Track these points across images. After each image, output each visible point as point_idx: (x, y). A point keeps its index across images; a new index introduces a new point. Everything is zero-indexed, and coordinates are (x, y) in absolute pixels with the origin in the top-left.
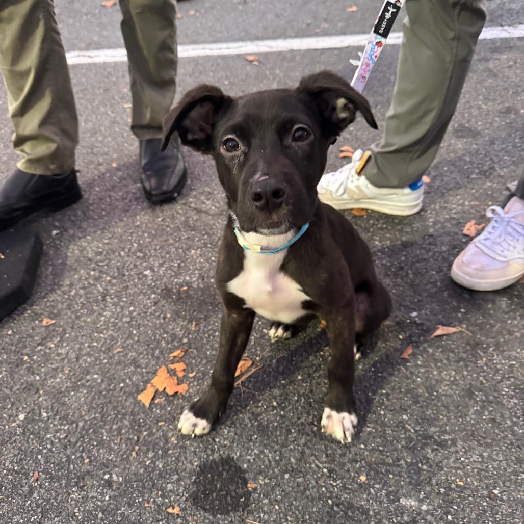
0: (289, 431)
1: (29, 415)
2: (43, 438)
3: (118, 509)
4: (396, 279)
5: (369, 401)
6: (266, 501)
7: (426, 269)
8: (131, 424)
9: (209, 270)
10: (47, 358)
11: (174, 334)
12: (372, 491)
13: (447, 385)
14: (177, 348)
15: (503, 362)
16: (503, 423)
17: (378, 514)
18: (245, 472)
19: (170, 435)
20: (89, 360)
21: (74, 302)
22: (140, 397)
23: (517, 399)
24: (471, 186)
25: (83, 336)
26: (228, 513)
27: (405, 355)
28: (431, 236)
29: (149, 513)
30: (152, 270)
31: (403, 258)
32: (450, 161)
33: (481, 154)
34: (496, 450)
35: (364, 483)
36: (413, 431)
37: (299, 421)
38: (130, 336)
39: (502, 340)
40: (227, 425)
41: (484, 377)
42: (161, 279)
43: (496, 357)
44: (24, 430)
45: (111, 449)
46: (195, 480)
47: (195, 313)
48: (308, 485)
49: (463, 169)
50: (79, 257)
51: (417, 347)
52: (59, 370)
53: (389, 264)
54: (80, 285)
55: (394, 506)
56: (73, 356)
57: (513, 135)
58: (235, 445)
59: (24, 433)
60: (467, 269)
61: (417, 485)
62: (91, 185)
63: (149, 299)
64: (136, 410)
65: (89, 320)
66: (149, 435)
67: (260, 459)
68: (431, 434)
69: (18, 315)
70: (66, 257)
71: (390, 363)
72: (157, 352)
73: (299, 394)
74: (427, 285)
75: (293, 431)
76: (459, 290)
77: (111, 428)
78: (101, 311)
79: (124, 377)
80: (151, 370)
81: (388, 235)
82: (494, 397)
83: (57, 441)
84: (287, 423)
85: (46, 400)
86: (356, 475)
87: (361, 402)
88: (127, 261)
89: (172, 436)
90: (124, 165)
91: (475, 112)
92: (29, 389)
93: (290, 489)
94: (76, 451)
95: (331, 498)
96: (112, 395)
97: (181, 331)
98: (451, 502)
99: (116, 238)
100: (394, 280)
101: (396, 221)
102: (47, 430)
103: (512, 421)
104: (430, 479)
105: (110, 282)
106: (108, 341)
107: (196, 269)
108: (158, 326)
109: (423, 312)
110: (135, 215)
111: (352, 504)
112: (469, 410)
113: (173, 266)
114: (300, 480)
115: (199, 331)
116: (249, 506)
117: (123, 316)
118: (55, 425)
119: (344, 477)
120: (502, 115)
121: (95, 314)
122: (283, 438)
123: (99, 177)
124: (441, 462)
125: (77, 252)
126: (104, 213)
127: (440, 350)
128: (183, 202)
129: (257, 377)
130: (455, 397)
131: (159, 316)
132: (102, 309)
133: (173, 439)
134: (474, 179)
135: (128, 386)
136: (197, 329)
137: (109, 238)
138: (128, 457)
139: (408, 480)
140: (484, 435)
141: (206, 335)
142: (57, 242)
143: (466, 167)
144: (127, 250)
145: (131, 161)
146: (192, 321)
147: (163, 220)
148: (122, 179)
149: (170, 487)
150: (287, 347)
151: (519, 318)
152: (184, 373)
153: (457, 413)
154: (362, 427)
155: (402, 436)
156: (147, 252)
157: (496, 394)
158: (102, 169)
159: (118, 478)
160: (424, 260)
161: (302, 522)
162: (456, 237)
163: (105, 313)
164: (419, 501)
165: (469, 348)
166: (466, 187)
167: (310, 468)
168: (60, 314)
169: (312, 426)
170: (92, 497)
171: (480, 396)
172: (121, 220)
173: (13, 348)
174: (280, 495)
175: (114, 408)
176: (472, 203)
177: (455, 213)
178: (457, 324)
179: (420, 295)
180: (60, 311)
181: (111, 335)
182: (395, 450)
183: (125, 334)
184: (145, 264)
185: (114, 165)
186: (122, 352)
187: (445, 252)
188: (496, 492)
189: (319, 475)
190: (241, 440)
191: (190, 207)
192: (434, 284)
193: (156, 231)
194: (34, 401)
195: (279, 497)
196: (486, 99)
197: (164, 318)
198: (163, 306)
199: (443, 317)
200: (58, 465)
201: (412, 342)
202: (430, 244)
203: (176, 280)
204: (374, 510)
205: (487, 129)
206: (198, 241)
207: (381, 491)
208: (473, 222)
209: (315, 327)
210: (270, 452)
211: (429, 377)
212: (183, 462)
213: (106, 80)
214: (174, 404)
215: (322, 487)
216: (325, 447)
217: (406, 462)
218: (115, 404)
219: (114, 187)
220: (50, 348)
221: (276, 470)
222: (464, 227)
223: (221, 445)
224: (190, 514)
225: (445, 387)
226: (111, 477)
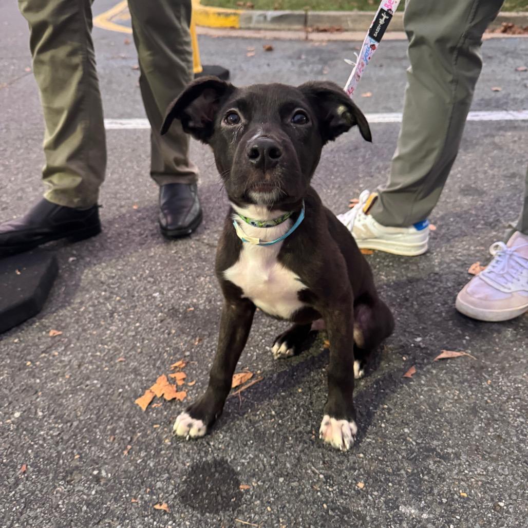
0: (286, 439)
1: (25, 414)
2: (36, 434)
3: (103, 504)
4: (401, 308)
5: (370, 415)
6: (258, 502)
7: (432, 301)
8: (125, 425)
9: (217, 295)
10: (49, 364)
11: (176, 348)
12: (370, 497)
13: (451, 403)
14: (179, 360)
15: (509, 384)
16: (509, 439)
17: (375, 519)
18: (238, 474)
19: (165, 436)
20: (90, 367)
21: (82, 318)
22: (137, 401)
23: (523, 418)
24: (477, 234)
25: (87, 346)
26: (217, 512)
27: (409, 375)
28: (436, 274)
29: (135, 508)
30: (161, 292)
31: (408, 291)
32: (456, 213)
33: (486, 209)
34: (502, 465)
35: (362, 489)
36: (414, 443)
37: (297, 430)
38: (134, 347)
39: (507, 365)
40: (223, 430)
41: (489, 397)
42: (169, 301)
43: (501, 380)
44: (18, 426)
45: (103, 447)
46: (186, 480)
47: (200, 331)
48: (303, 489)
49: (469, 220)
50: (92, 280)
51: (421, 368)
52: (60, 375)
53: (394, 295)
54: (90, 303)
55: (392, 513)
56: (75, 363)
57: (518, 195)
58: (230, 449)
59: (17, 429)
60: (472, 299)
61: (417, 495)
62: (111, 223)
63: (156, 317)
64: (132, 413)
65: (95, 333)
66: (143, 436)
67: (254, 462)
68: (433, 447)
69: (27, 326)
70: (80, 280)
71: (392, 382)
72: (159, 362)
73: (298, 405)
74: (432, 314)
75: (290, 438)
76: (464, 320)
77: (105, 428)
78: (108, 326)
79: (124, 383)
80: (151, 378)
81: (394, 272)
82: (499, 415)
83: (49, 437)
84: (285, 431)
85: (43, 401)
86: (354, 482)
87: (362, 415)
88: (137, 285)
89: (166, 438)
90: (144, 208)
91: (481, 176)
92: (28, 391)
93: (284, 492)
94: (67, 448)
95: (326, 502)
96: (110, 399)
97: (184, 345)
98: (454, 512)
99: (130, 266)
100: (399, 310)
101: (402, 260)
102: (41, 427)
103: (518, 438)
104: (432, 488)
105: (119, 301)
106: (111, 352)
107: (204, 293)
108: (162, 340)
109: (427, 338)
110: (149, 248)
111: (348, 509)
112: (473, 427)
113: (183, 290)
114: (295, 484)
115: (202, 345)
116: (240, 506)
117: (128, 331)
118: (49, 424)
119: (341, 483)
120: (507, 179)
121: (102, 329)
122: (280, 444)
123: (120, 217)
124: (444, 473)
125: (91, 276)
126: (121, 245)
127: (444, 371)
128: (197, 238)
129: (256, 389)
130: (459, 414)
131: (164, 332)
132: (109, 324)
133: (167, 441)
134: (479, 228)
135: (127, 391)
136: (200, 344)
137: (123, 266)
138: (119, 455)
139: (408, 489)
140: (489, 450)
141: (209, 350)
142: (73, 267)
143: (471, 219)
144: (139, 276)
145: (151, 205)
146: (196, 337)
147: (175, 253)
148: (140, 219)
149: (159, 484)
150: (288, 364)
151: (524, 347)
152: (183, 382)
153: (461, 429)
154: (361, 438)
155: (404, 448)
156: (158, 277)
157: (501, 413)
158: (124, 210)
159: (107, 475)
160: (429, 293)
161: (294, 524)
162: (461, 275)
163: (111, 328)
164: (419, 509)
165: (473, 371)
166: (472, 235)
167: (306, 473)
168: (68, 327)
169: (310, 435)
170: (79, 491)
171: (484, 414)
172: (136, 251)
173: (18, 354)
174: (273, 497)
175: (111, 410)
176: (478, 248)
177: (461, 256)
178: (462, 349)
179: (425, 324)
180: (67, 325)
181: (115, 347)
182: (395, 460)
183: (129, 346)
184: (154, 288)
185: (135, 207)
186: (125, 361)
187: (450, 287)
188: (502, 504)
189: (315, 480)
190: (236, 444)
191: (203, 242)
192: (440, 314)
193: (168, 261)
194: (31, 401)
195: (272, 499)
196: (492, 166)
197: (169, 334)
198: (169, 323)
199: (448, 343)
200: (47, 459)
201: (415, 363)
202: (435, 280)
203: (183, 302)
204: (371, 516)
205: (493, 189)
206: (208, 270)
207: (379, 498)
208: (479, 263)
209: (318, 347)
210: (265, 457)
211: (432, 395)
212: (175, 462)
213: (135, 142)
214: (170, 410)
215: (318, 491)
216: (323, 454)
217: (407, 473)
218: (112, 407)
219: (132, 225)
220: (54, 356)
221: (270, 474)
222: (469, 267)
223: (215, 448)
224: (178, 511)
225: (448, 404)
226: (100, 473)
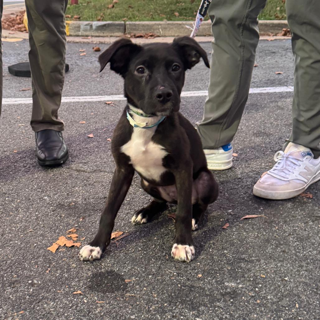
0: (150, 260)
3: (39, 294)
5: (202, 246)
6: (138, 286)
7: (237, 192)
8: (44, 260)
9: (89, 196)
11: (68, 223)
12: (206, 280)
13: (253, 238)
14: (71, 228)
15: (290, 228)
16: (290, 252)
17: (211, 289)
18: (123, 275)
19: (71, 263)
20: (10, 235)
22: (48, 249)
24: (267, 157)
26: (113, 292)
27: (225, 227)
28: (240, 178)
29: (61, 295)
30: (49, 196)
32: (252, 147)
33: (273, 143)
34: (286, 263)
35: (200, 277)
36: (231, 257)
37: (156, 256)
38: (38, 224)
39: (288, 220)
40: (109, 258)
41: (277, 234)
42: (56, 200)
43: (284, 226)
45: (31, 271)
46: (90, 280)
47: (82, 214)
48: (164, 279)
49: (260, 150)
51: (233, 224)
55: (220, 286)
58: (115, 266)
60: (263, 185)
61: (235, 278)
63: (49, 209)
64: (46, 254)
65: (7, 219)
66: (57, 264)
67: (132, 270)
68: (243, 258)
71: (215, 231)
72: (57, 231)
73: (155, 245)
74: (238, 199)
75: (153, 259)
77: (30, 262)
79: (36, 242)
80: (54, 238)
84: (149, 256)
86: (196, 275)
88: (30, 193)
90: (22, 152)
91: (268, 125)
93: (153, 281)
94: (7, 273)
95: (180, 284)
96: (29, 249)
97: (73, 221)
98: (258, 284)
99: (22, 183)
101: (216, 173)
104: (244, 275)
105: (20, 202)
107: (80, 195)
108: (56, 220)
109: (235, 210)
110: (33, 174)
111: (194, 286)
112: (267, 248)
113: (64, 195)
114: (159, 278)
115: (85, 221)
116: (126, 289)
117: (31, 216)
119: (188, 276)
120: (287, 126)
121: (12, 216)
122: (147, 262)
123: (5, 157)
124: (250, 268)
126: (11, 173)
127: (248, 224)
128: (67, 167)
129: (126, 239)
131: (57, 216)
132: (16, 214)
133: (73, 265)
134: (268, 154)
135: (40, 245)
137: (17, 184)
138: (43, 273)
139: (229, 276)
140: (278, 257)
141: (91, 223)
143: (262, 149)
144: (30, 188)
146: (80, 217)
147: (53, 175)
148: (21, 158)
149: (73, 284)
151: (299, 211)
152: (77, 239)
153: (260, 249)
154: (198, 256)
155: (225, 259)
156: (44, 189)
157: (285, 241)
158: (7, 153)
159: (38, 282)
161: (162, 293)
163: (18, 216)
164: (237, 284)
165: (266, 223)
166: (263, 158)
167: (165, 273)
169: (165, 257)
170: (21, 290)
171: (274, 242)
172: (24, 176)
175: (31, 254)
176: (267, 164)
177: (256, 169)
178: (258, 214)
179: (233, 203)
181: (24, 225)
182: (220, 264)
183: (34, 224)
184: (43, 194)
185: (15, 151)
186: (34, 231)
187: (249, 185)
188: (286, 279)
189: (171, 275)
190: (119, 263)
191: (72, 169)
192: (243, 198)
193: (49, 180)
195: (146, 285)
196: (276, 120)
197: (61, 217)
198: (59, 212)
199: (249, 212)
201: (229, 222)
202: (239, 182)
203: (66, 201)
204: (208, 288)
205: (277, 132)
206: (79, 184)
207: (212, 280)
210: (138, 268)
211: (240, 235)
212: (81, 274)
214: (72, 251)
215: (174, 280)
216: (174, 264)
217: (228, 269)
218: (32, 252)
219: (16, 162)
221: (143, 274)
223: (106, 266)
224: (88, 294)
225: (251, 239)
226: (33, 281)
